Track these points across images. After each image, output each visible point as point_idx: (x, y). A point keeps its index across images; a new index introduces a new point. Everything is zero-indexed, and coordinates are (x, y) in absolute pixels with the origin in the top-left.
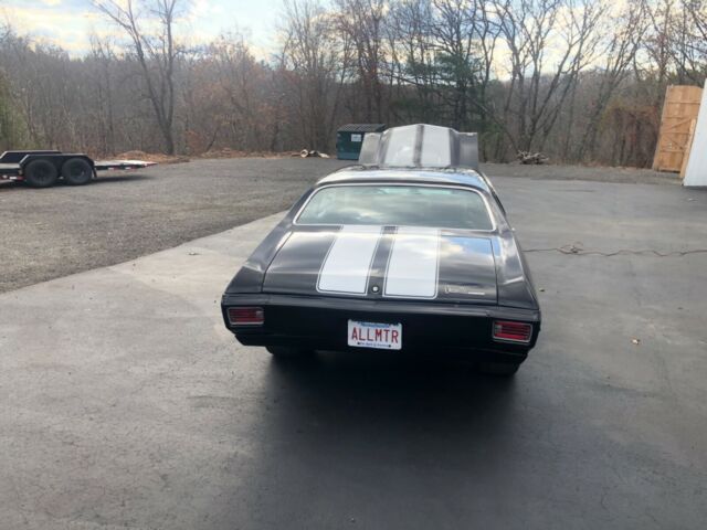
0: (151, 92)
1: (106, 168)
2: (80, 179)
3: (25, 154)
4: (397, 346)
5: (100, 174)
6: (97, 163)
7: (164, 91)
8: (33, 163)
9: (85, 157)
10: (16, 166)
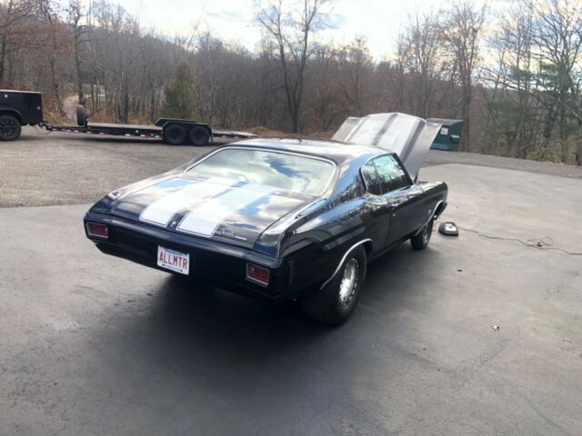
0: (286, 83)
1: (220, 135)
2: (201, 142)
3: (166, 120)
4: (186, 271)
5: (216, 139)
6: (214, 131)
7: (297, 84)
8: (172, 127)
9: (206, 126)
10: (161, 128)
